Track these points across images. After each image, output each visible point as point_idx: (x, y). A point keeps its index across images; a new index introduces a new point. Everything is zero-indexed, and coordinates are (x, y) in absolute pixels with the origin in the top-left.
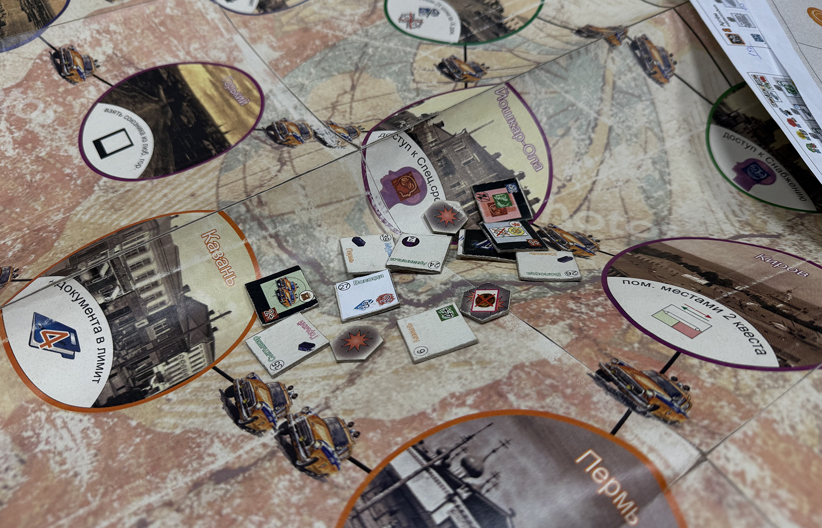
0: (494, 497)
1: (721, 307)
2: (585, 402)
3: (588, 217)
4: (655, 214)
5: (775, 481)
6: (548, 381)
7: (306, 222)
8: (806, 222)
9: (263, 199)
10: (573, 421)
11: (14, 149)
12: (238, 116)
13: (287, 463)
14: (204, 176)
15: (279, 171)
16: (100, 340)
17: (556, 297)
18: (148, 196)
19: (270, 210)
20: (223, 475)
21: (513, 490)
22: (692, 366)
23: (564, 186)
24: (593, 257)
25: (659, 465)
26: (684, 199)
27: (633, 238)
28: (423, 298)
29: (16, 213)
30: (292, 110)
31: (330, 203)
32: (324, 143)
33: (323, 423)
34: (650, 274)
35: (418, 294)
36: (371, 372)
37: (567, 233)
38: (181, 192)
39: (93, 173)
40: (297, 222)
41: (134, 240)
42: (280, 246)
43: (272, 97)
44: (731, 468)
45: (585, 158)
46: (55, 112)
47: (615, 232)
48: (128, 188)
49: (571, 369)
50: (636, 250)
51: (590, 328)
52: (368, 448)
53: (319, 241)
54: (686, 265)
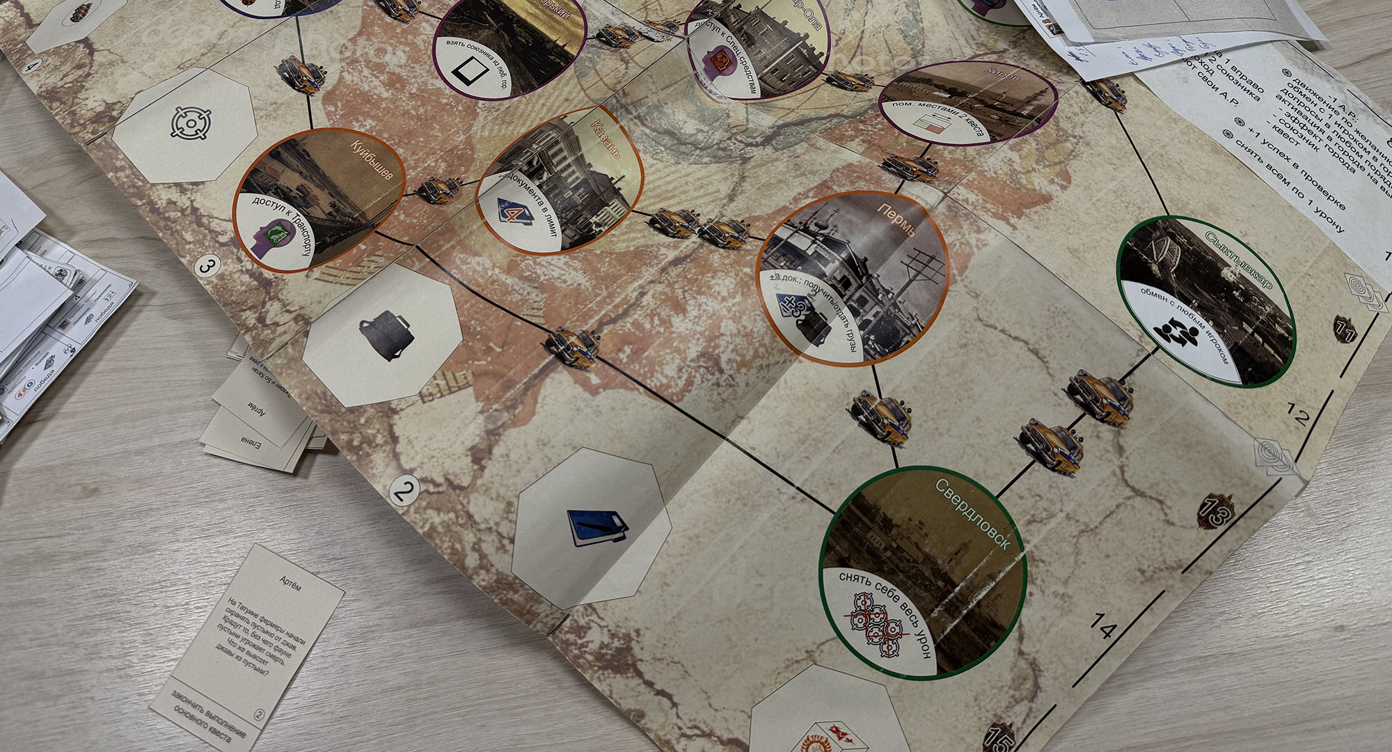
0: (837, 236)
1: (958, 110)
2: (878, 181)
3: (862, 60)
4: (912, 49)
5: (984, 200)
6: (855, 175)
7: (656, 102)
8: (1026, 35)
9: (626, 91)
10: (873, 192)
11: (387, 91)
12: (568, 29)
13: (713, 247)
14: (567, 84)
15: (626, 69)
16: (545, 210)
17: (850, 123)
18: (529, 108)
19: (631, 98)
20: (676, 262)
21: (847, 231)
22: (939, 150)
23: (840, 38)
24: (870, 90)
25: (923, 204)
26: (933, 32)
27: (897, 71)
28: (759, 140)
29: (422, 142)
30: (611, 17)
31: (671, 85)
32: (653, 40)
33: (724, 224)
34: (911, 96)
35: (754, 138)
36: (742, 192)
37: (849, 76)
38: (556, 100)
39: (468, 99)
40: (650, 104)
41: (544, 139)
42: (643, 124)
43: (588, 7)
44: (960, 198)
45: (853, 12)
46: (404, 52)
47: (884, 69)
48: (507, 106)
49: (867, 165)
50: (900, 80)
51: (875, 139)
52: (759, 230)
53: (668, 115)
54: (936, 86)
